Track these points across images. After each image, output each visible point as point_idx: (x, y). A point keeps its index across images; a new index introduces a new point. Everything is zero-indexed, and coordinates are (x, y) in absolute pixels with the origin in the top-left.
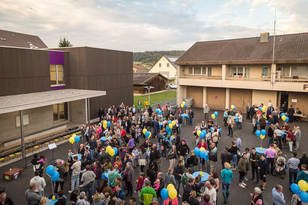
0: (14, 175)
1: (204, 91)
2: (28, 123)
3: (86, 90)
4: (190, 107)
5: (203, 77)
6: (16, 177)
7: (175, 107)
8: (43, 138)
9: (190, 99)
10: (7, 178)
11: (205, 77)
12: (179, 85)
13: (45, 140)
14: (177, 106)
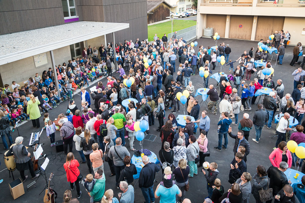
1: (228, 19)
2: (47, 63)
3: (104, 23)
4: (211, 38)
5: (228, 4)
7: (195, 38)
9: (211, 29)
11: (230, 4)
12: (199, 14)
14: (197, 37)
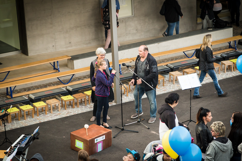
0: (96, 142)
6: (100, 148)
8: (168, 60)
10: (79, 144)
13: (171, 64)
